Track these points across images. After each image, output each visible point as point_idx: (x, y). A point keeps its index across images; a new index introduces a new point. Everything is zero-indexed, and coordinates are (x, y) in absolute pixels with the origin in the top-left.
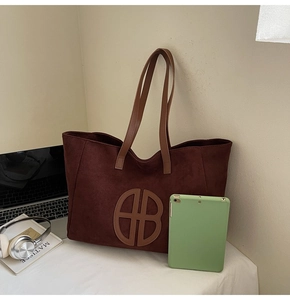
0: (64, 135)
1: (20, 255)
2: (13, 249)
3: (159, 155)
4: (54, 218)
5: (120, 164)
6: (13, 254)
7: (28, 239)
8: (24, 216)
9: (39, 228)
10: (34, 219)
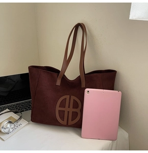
0: (29, 67)
1: (6, 131)
2: (3, 127)
3: (79, 78)
4: (23, 111)
5: (58, 83)
6: (3, 130)
7: (10, 122)
8: (7, 110)
9: (16, 117)
10: (13, 112)
